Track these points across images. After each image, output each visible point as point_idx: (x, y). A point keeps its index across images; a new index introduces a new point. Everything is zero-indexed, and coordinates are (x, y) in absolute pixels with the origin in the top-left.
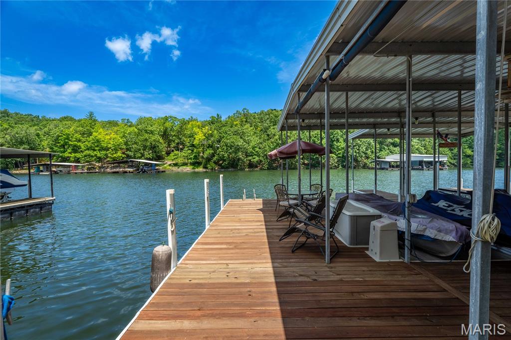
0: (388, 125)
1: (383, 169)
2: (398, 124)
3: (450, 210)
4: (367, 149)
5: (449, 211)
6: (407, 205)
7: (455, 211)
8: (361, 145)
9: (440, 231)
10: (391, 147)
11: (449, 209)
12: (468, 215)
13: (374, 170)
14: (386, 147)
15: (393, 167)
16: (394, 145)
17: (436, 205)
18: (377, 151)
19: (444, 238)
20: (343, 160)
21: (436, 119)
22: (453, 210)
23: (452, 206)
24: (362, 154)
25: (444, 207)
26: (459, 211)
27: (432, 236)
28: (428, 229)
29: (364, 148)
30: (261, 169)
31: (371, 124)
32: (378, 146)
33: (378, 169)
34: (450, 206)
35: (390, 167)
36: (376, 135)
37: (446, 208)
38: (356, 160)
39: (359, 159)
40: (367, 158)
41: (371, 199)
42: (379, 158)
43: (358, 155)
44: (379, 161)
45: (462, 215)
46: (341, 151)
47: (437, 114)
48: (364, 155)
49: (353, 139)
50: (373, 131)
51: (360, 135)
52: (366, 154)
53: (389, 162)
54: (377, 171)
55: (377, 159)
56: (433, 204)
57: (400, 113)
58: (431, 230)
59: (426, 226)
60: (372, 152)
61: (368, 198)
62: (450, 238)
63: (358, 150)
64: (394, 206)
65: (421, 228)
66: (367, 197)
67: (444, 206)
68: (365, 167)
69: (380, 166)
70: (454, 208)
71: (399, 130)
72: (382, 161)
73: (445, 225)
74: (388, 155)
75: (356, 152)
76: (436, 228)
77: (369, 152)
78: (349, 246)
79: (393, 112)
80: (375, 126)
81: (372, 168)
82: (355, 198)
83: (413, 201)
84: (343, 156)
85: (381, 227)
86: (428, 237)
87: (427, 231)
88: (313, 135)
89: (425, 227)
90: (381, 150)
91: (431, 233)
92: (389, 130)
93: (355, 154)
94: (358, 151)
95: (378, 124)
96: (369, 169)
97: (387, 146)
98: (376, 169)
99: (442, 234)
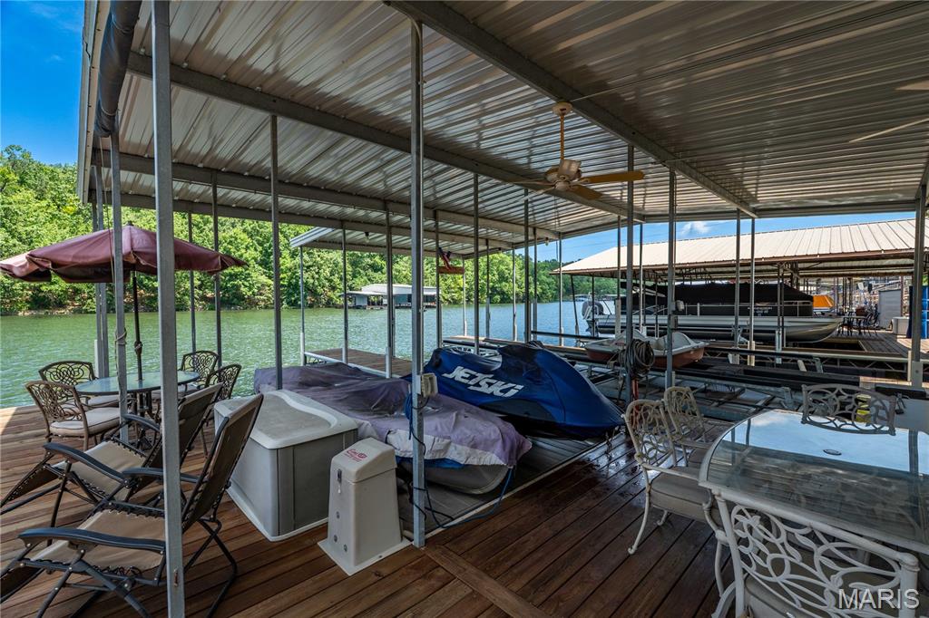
0: (366, 225)
1: (358, 307)
2: (382, 225)
3: (474, 385)
4: (332, 274)
5: (471, 388)
6: (415, 403)
7: (480, 386)
8: (322, 265)
9: (474, 446)
10: (370, 272)
11: (471, 383)
12: (501, 391)
13: (343, 311)
14: (362, 271)
15: (373, 304)
16: (376, 268)
17: (451, 376)
18: (348, 277)
19: (482, 460)
20: (291, 291)
21: (440, 223)
22: (478, 385)
23: (475, 377)
24: (325, 281)
25: (463, 380)
26: (487, 386)
27: (462, 460)
28: (452, 444)
29: (328, 270)
30: (79, 311)
31: (335, 219)
32: (349, 268)
33: (350, 308)
34: (472, 377)
35: (369, 304)
36: (345, 244)
37: (466, 381)
38: (313, 292)
39: (318, 290)
40: (333, 288)
41: (336, 377)
42: (351, 289)
43: (317, 283)
44: (351, 294)
45: (492, 394)
46: (285, 275)
47: (440, 214)
48: (327, 284)
49: (301, 246)
50: (338, 234)
51: (315, 241)
52: (330, 281)
53: (368, 297)
54: (349, 311)
55: (348, 291)
56: (445, 375)
57: (386, 201)
58: (459, 447)
59: (449, 438)
60: (341, 279)
61: (330, 377)
62: (493, 458)
63: (317, 273)
64: (381, 390)
65: (440, 444)
66: (328, 372)
67: (463, 377)
68: (330, 304)
69: (354, 302)
70: (478, 379)
71: (385, 237)
72: (357, 294)
73: (481, 428)
74: (366, 284)
75: (313, 278)
76: (468, 440)
77: (336, 279)
78: (271, 539)
79: (375, 198)
80: (342, 222)
81: (341, 307)
82: (298, 379)
83: (429, 392)
84: (290, 283)
85: (358, 472)
86: (453, 462)
87: (452, 448)
88: (224, 238)
89: (447, 441)
90: (354, 276)
91: (458, 454)
92: (367, 234)
93: (312, 281)
94: (317, 276)
95: (348, 221)
96: (336, 308)
97: (364, 269)
98: (345, 307)
99: (479, 451)
